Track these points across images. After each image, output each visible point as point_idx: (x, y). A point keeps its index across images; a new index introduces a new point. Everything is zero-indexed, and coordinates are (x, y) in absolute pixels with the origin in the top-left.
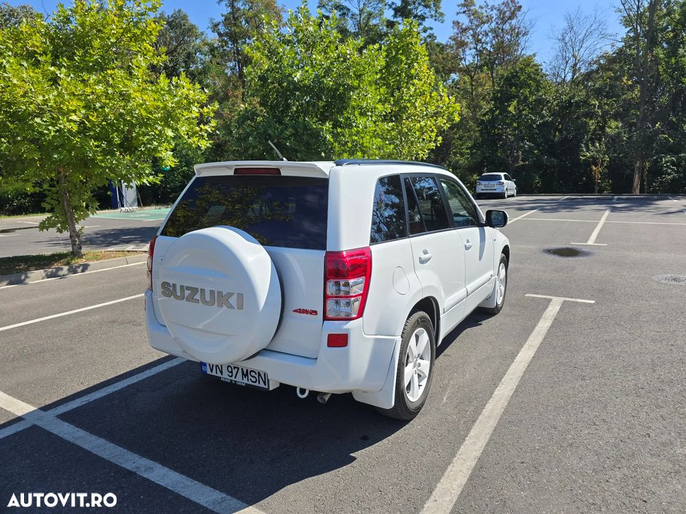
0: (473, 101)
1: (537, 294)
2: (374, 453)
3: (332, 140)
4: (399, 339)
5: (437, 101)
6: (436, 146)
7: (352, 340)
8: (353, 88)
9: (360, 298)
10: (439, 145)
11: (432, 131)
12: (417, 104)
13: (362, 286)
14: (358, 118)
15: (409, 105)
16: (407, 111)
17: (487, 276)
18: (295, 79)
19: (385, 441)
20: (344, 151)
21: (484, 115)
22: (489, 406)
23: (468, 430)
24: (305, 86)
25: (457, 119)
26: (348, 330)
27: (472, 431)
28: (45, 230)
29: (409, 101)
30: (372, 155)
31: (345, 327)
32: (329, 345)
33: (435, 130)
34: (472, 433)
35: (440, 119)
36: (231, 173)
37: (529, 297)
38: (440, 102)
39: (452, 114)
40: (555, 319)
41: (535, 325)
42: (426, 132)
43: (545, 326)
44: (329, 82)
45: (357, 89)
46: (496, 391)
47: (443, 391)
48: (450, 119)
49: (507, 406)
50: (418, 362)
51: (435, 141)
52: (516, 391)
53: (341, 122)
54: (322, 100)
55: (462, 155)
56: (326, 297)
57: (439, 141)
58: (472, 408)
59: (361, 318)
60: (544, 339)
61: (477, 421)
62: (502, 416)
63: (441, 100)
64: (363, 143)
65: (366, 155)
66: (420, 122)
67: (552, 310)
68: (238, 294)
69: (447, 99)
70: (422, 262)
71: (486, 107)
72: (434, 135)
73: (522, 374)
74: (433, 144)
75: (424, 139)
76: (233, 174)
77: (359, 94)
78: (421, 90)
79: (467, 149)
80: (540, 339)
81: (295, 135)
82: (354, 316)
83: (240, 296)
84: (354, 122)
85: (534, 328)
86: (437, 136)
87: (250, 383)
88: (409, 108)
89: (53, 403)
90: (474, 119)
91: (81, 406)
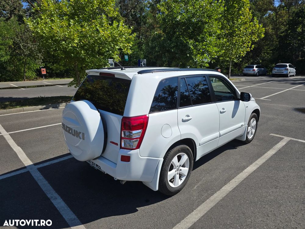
0: (277, 26)
1: (277, 134)
2: (147, 210)
3: (193, 48)
4: (162, 160)
5: (253, 27)
6: (251, 50)
7: (133, 159)
8: (206, 23)
9: (139, 139)
10: (252, 49)
11: (249, 42)
12: (241, 29)
13: (140, 134)
14: (208, 37)
15: (236, 29)
16: (236, 33)
17: (239, 125)
18: (178, 19)
19: (155, 204)
20: (199, 54)
21: (282, 33)
22: (215, 195)
23: (198, 207)
24: (182, 22)
25: (263, 36)
26: (130, 154)
27: (199, 207)
28: (70, 87)
29: (237, 27)
30: (213, 55)
31: (129, 153)
32: (122, 160)
33: (251, 42)
34: (199, 208)
35: (254, 36)
36: (98, 74)
37: (272, 135)
38: (254, 28)
39: (260, 34)
40: (279, 150)
41: (266, 152)
42: (246, 43)
43: (271, 154)
44: (194, 20)
45: (208, 23)
46: (224, 187)
47: (197, 183)
48: (258, 36)
49: (225, 196)
50: (180, 169)
51: (251, 47)
52: (235, 189)
53: (199, 40)
54: (190, 29)
55: (268, 53)
56: (121, 138)
57: (252, 47)
58: (206, 194)
59: (139, 149)
60: (266, 161)
61: (205, 203)
62: (219, 202)
63: (255, 26)
64: (208, 50)
65: (210, 55)
66: (242, 38)
67: (280, 145)
68: (83, 133)
69: (258, 26)
70: (184, 121)
71: (283, 28)
72: (250, 44)
73: (243, 180)
74: (249, 49)
75: (244, 47)
76: (99, 75)
77: (209, 25)
78: (244, 22)
79: (270, 51)
80: (264, 161)
81: (176, 46)
82: (134, 148)
83: (83, 134)
84: (206, 39)
85: (264, 154)
86: (252, 45)
87: (98, 169)
88: (236, 31)
89: (40, 162)
90: (277, 35)
91: (48, 165)
